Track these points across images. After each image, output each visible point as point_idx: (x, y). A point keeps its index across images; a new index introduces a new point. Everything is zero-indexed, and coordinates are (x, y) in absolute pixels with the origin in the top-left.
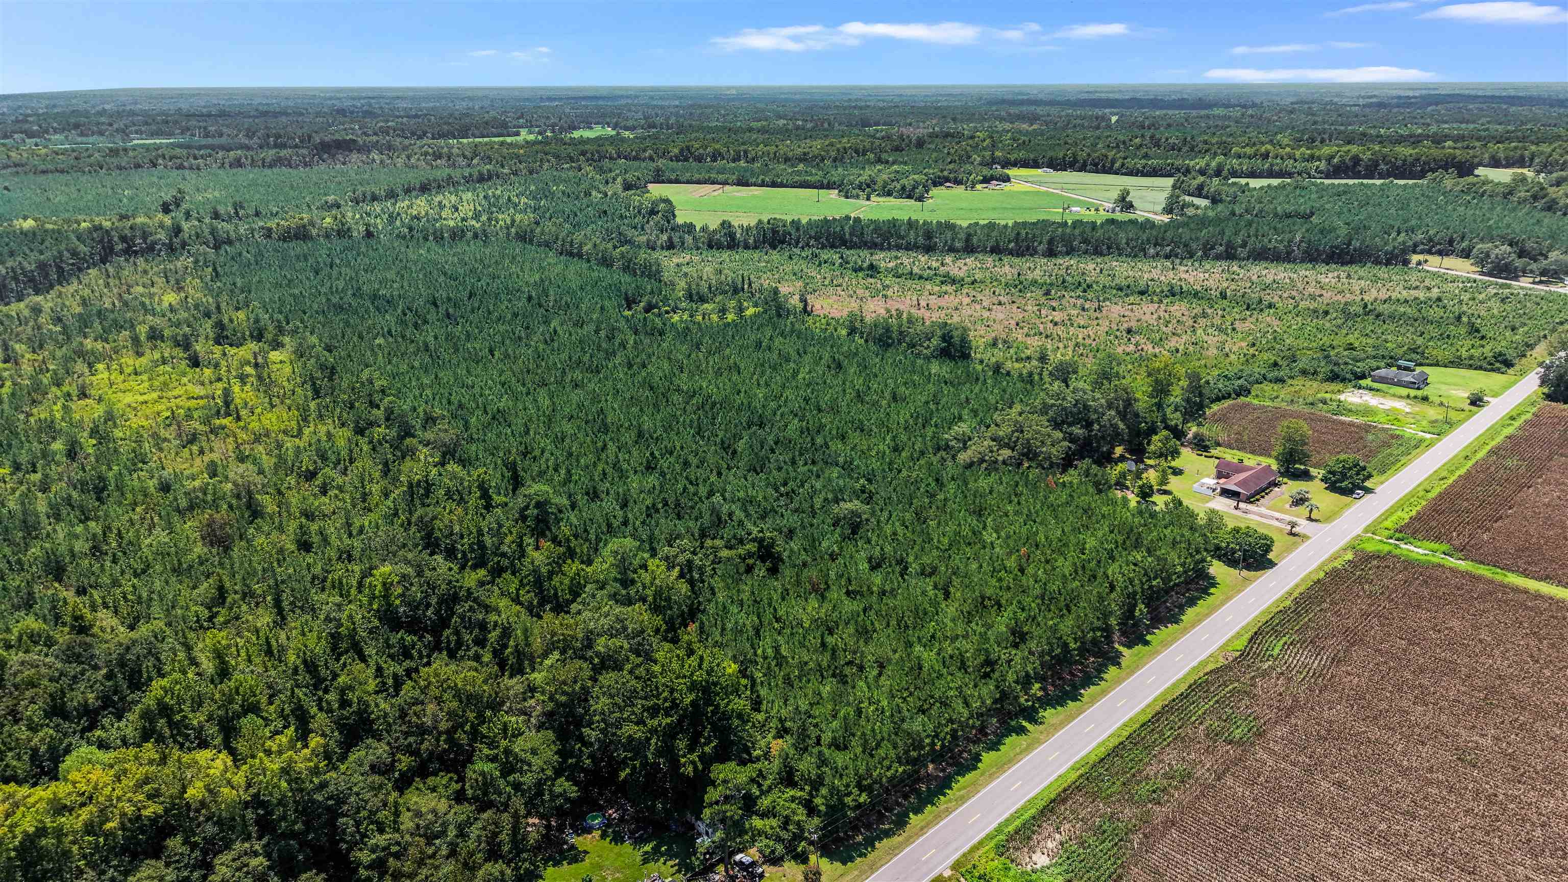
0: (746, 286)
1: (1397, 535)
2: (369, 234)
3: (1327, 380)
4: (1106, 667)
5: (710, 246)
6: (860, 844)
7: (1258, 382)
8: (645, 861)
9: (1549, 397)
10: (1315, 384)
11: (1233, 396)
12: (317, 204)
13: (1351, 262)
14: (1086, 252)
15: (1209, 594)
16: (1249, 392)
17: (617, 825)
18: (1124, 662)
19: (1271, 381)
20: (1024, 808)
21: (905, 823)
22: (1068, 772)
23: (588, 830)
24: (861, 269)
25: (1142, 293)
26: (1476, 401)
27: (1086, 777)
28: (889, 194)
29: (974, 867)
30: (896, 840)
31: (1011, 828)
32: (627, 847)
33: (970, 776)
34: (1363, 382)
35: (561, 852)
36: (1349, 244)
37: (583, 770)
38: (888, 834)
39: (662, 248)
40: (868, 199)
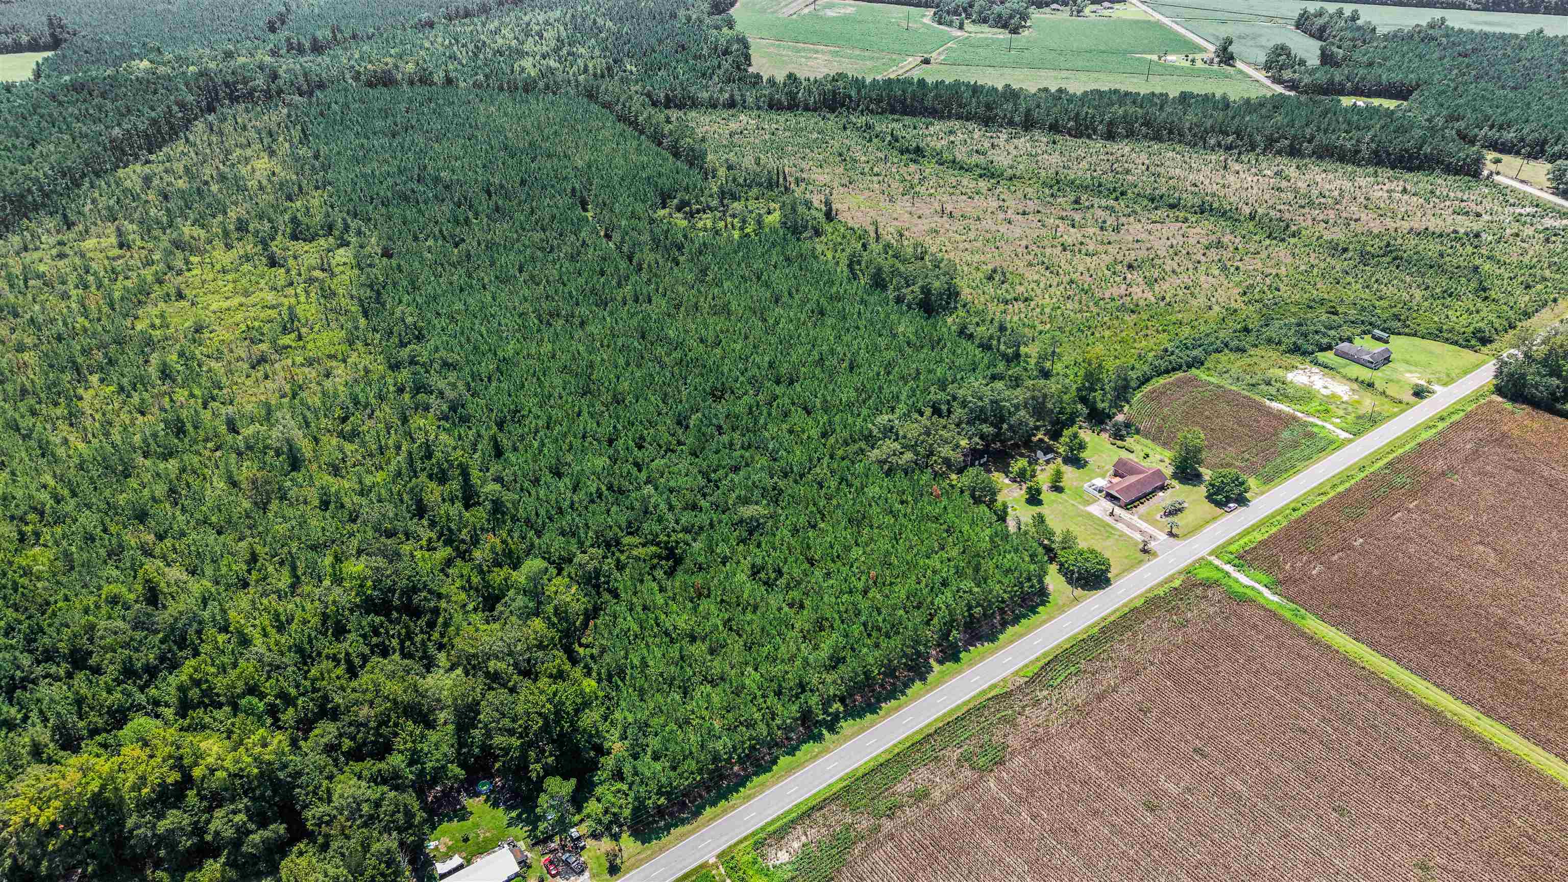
0: (781, 180)
1: (1236, 561)
2: (449, 81)
3: (1288, 352)
4: (913, 681)
5: (771, 107)
6: (660, 828)
7: (1218, 351)
8: (509, 825)
9: (1499, 390)
10: (1275, 355)
11: (1184, 368)
12: (411, 22)
13: (1419, 168)
14: (1145, 137)
15: (1035, 613)
16: (1202, 364)
17: (499, 792)
18: (930, 678)
19: (1231, 350)
20: (790, 811)
21: (700, 813)
22: (837, 782)
23: (477, 794)
24: (908, 151)
25: (1172, 206)
26: (1419, 393)
27: (847, 789)
28: (985, 21)
29: (733, 858)
30: (688, 827)
31: (771, 829)
32: (501, 810)
33: (763, 777)
34: (1322, 357)
35: (455, 811)
36: (1420, 149)
37: (473, 756)
38: (683, 822)
39: (724, 106)
40: (961, 27)
